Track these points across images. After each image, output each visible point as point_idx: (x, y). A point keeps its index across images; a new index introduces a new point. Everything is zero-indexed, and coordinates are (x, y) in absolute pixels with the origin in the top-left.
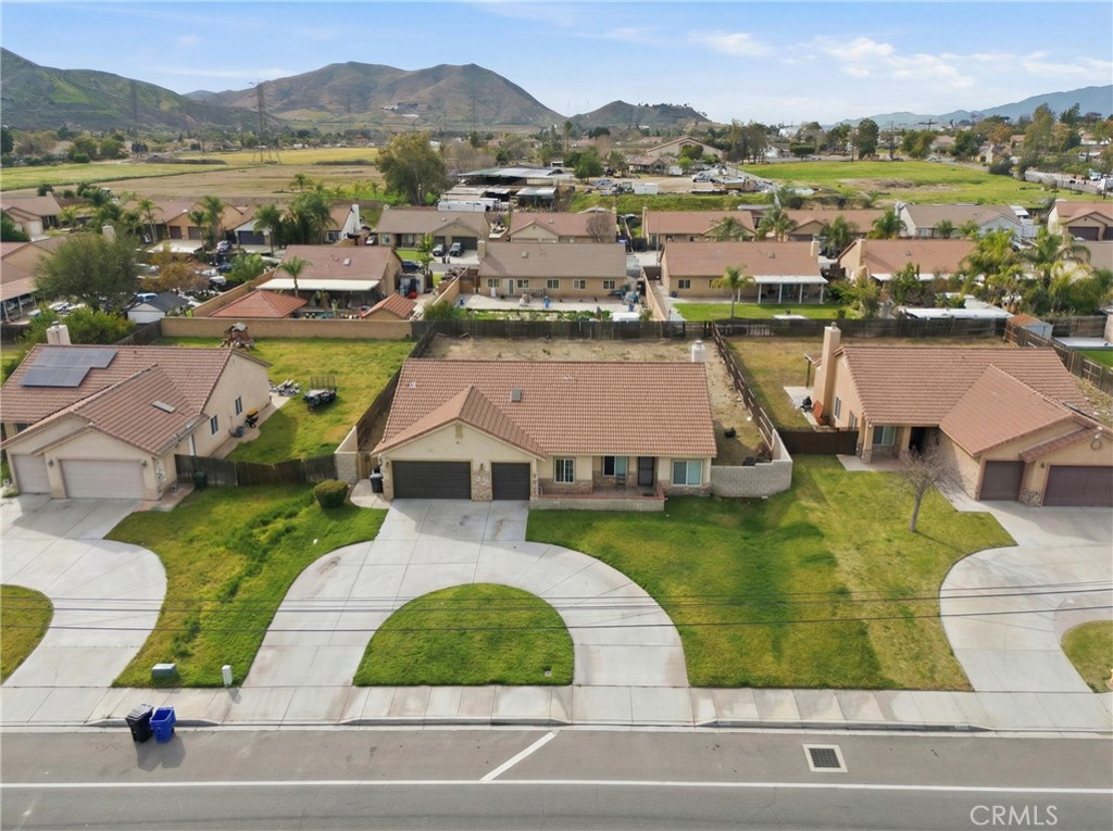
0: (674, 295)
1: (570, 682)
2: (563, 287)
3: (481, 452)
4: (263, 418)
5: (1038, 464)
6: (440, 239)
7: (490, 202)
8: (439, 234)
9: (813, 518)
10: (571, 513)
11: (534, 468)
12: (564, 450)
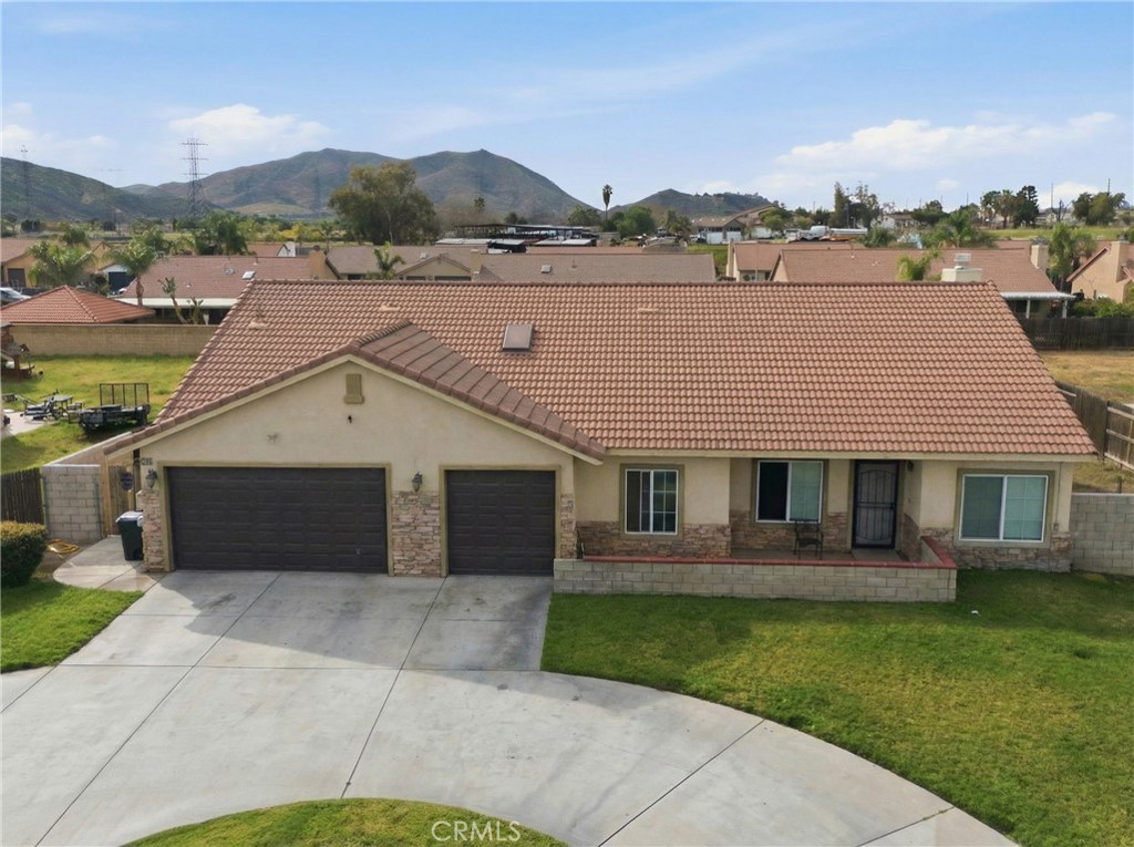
11: (566, 484)
12: (648, 444)
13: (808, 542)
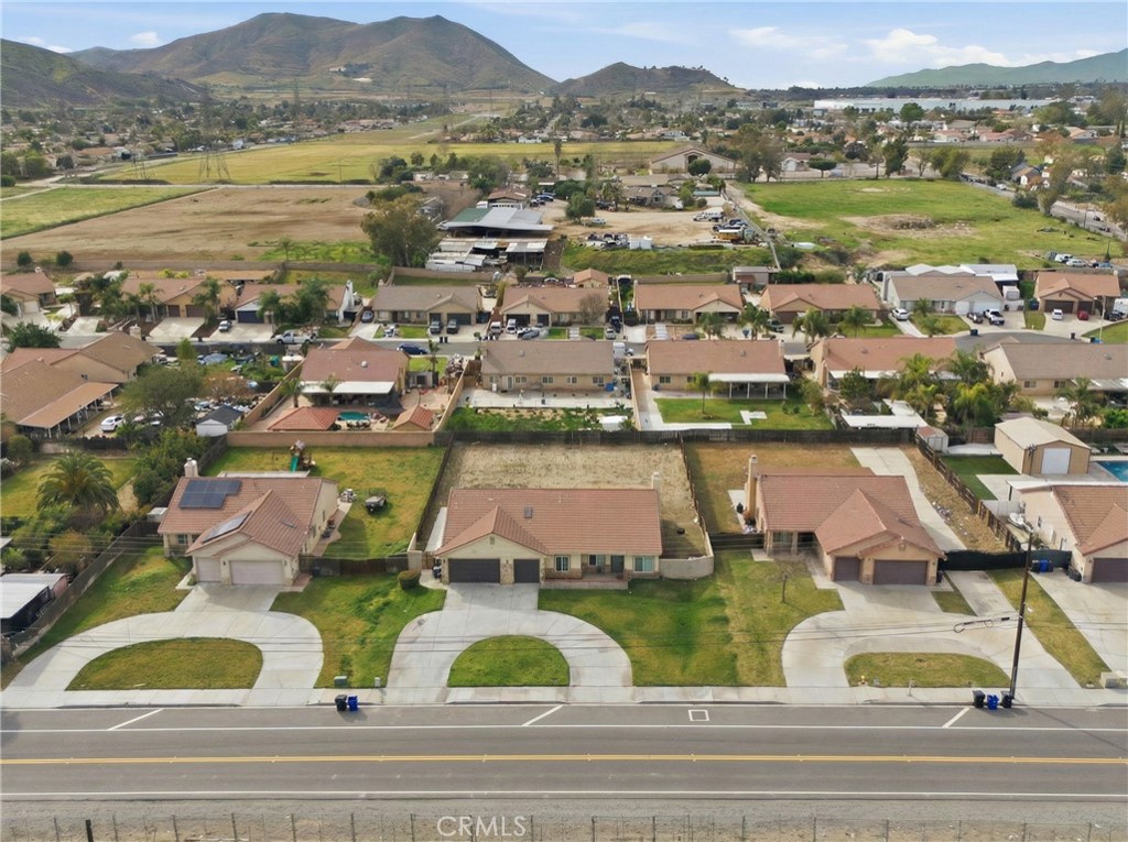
0: (656, 388)
1: (567, 685)
2: (557, 382)
3: (507, 553)
4: (338, 521)
5: (866, 560)
6: (435, 317)
7: (479, 259)
8: (435, 311)
9: (723, 594)
10: (567, 592)
11: (542, 562)
12: (562, 552)
13: (600, 571)
